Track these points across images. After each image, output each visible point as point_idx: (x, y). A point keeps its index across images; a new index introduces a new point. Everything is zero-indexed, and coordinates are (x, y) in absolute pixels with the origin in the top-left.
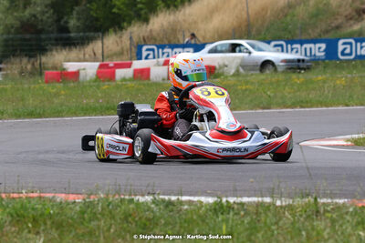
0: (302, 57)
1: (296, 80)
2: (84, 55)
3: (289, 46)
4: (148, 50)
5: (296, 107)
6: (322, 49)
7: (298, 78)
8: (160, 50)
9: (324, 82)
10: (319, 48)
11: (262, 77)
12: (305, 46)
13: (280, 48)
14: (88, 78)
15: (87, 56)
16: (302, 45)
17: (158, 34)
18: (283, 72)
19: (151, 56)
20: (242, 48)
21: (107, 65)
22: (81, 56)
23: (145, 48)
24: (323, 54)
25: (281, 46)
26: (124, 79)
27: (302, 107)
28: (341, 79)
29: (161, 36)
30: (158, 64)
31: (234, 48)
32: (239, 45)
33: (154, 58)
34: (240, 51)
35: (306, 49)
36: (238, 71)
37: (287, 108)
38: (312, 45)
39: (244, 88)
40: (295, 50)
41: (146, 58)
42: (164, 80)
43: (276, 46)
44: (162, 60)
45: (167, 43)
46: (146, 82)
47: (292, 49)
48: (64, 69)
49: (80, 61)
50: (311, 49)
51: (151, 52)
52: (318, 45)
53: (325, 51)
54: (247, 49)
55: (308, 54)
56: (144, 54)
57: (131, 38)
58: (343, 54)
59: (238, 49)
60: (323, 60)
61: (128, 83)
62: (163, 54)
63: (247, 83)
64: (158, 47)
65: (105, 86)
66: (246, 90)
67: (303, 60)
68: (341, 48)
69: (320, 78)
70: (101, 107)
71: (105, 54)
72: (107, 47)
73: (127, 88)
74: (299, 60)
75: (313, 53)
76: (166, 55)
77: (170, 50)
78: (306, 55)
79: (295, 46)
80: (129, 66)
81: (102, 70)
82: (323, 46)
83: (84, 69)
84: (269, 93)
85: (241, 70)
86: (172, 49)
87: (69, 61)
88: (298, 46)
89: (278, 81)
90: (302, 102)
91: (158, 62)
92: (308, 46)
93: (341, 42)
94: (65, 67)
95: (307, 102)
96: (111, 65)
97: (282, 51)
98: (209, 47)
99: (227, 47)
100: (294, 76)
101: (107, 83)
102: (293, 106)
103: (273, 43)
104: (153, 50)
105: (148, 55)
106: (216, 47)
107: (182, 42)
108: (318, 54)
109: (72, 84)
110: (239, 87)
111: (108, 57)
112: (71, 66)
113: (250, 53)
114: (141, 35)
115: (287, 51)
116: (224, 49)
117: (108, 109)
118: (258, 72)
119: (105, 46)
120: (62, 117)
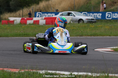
0: (93, 18)
1: (91, 26)
2: (16, 15)
3: (89, 14)
4: (39, 14)
5: (92, 36)
6: (100, 16)
7: (92, 26)
8: (43, 14)
9: (101, 27)
10: (99, 15)
11: (79, 25)
12: (94, 14)
13: (85, 15)
14: (17, 23)
15: (17, 15)
16: (93, 14)
17: (42, 8)
18: (86, 23)
19: (40, 16)
20: (72, 14)
21: (24, 19)
22: (15, 15)
23: (37, 13)
24: (100, 17)
25: (86, 14)
26: (30, 24)
27: (94, 36)
28: (107, 26)
29: (43, 9)
30: (42, 19)
31: (69, 14)
32: (71, 13)
33: (41, 17)
34: (71, 15)
35: (94, 15)
36: (70, 22)
37: (88, 36)
38: (97, 14)
39: (73, 28)
40: (91, 16)
41: (38, 17)
42: (44, 24)
43: (84, 14)
44: (44, 17)
45: (45, 11)
46: (38, 25)
47: (90, 15)
48: (9, 20)
49: (14, 17)
50: (96, 15)
51: (40, 15)
52: (99, 14)
53: (101, 16)
54: (74, 15)
55: (95, 17)
56: (37, 15)
57: (33, 10)
58: (108, 17)
59: (70, 14)
60: (100, 19)
61: (32, 25)
62: (44, 15)
63: (74, 27)
64: (42, 13)
65: (23, 26)
66: (74, 29)
67: (93, 19)
68: (107, 15)
69: (100, 26)
70: (22, 34)
71: (23, 15)
72: (24, 12)
73: (31, 27)
74: (92, 19)
75: (97, 17)
76: (45, 16)
77: (46, 14)
78: (94, 17)
79: (90, 14)
80: (32, 19)
81: (22, 20)
82: (101, 14)
83: (16, 20)
84: (82, 30)
85: (71, 22)
86: (47, 14)
87: (10, 17)
88: (92, 14)
89: (85, 26)
90: (94, 34)
91: (42, 18)
92: (95, 14)
93: (107, 13)
94: (9, 19)
95: (96, 34)
96: (26, 19)
97: (86, 16)
98: (60, 14)
99: (67, 14)
100: (91, 25)
101: (24, 25)
102: (91, 35)
103: (83, 13)
104: (40, 14)
105: (39, 16)
106: (63, 13)
107: (51, 12)
108: (99, 17)
109: (12, 25)
110: (71, 28)
111: (24, 16)
112: (11, 19)
113: (75, 16)
114: (36, 9)
115: (88, 16)
116: (65, 14)
117: (24, 35)
118: (77, 23)
119: (23, 12)
120: (8, 37)
